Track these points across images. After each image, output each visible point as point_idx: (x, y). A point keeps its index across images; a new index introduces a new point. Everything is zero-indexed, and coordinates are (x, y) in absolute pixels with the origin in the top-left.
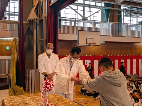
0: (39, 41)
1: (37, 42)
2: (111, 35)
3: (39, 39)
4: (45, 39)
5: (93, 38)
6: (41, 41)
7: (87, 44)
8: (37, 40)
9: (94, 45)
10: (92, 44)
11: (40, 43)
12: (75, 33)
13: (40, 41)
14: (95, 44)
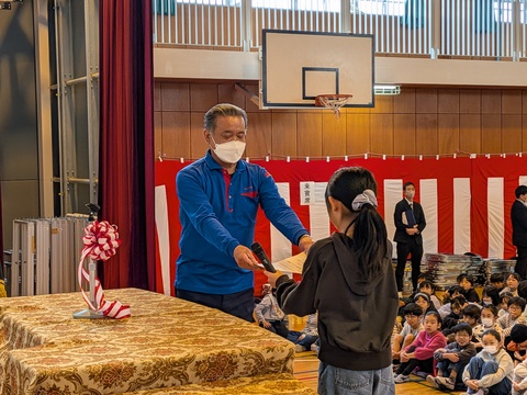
0: (64, 85)
1: (54, 92)
2: (432, 51)
3: (66, 79)
4: (94, 79)
5: (336, 70)
6: (77, 85)
7: (305, 98)
8: (54, 81)
9: (342, 102)
10: (331, 98)
11: (70, 99)
12: (247, 43)
13: (69, 86)
14: (347, 96)
